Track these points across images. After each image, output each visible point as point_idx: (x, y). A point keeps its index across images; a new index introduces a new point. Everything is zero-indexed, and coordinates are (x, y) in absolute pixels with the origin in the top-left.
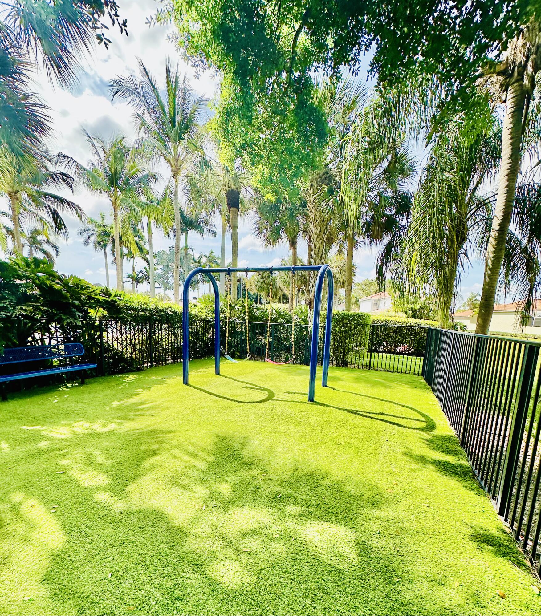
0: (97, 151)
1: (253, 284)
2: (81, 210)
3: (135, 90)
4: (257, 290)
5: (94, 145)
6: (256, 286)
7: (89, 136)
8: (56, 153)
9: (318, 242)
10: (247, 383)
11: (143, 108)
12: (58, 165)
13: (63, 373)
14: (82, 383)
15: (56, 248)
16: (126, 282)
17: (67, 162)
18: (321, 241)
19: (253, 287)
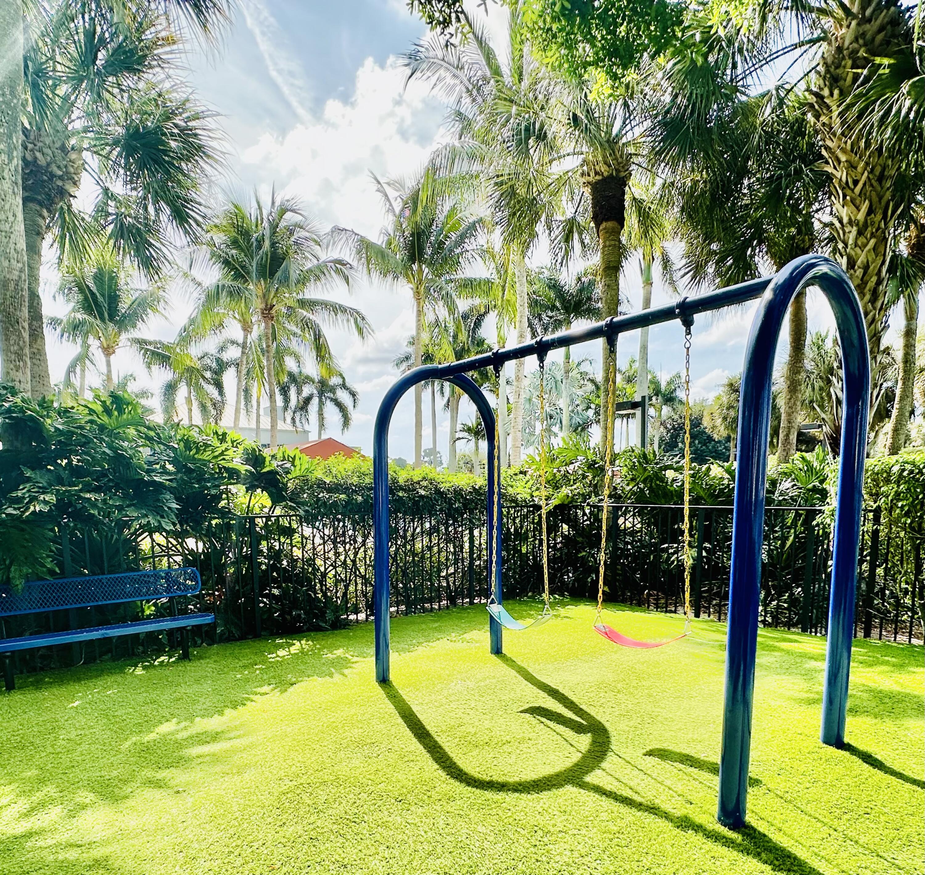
0: (391, 205)
1: (716, 414)
2: (363, 319)
3: (443, 60)
4: (726, 428)
5: (386, 195)
6: (725, 419)
7: (379, 183)
8: (328, 229)
9: (862, 247)
10: (554, 693)
11: (458, 89)
12: (330, 248)
13: (160, 632)
14: (185, 657)
15: (353, 394)
16: (459, 439)
17: (344, 238)
18: (873, 242)
19: (719, 421)
